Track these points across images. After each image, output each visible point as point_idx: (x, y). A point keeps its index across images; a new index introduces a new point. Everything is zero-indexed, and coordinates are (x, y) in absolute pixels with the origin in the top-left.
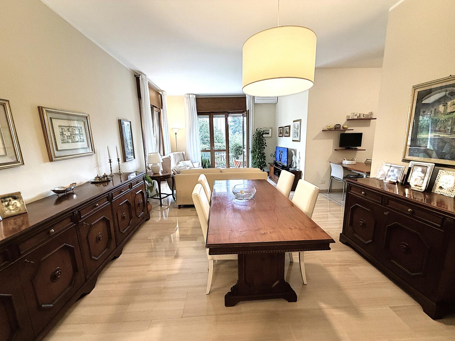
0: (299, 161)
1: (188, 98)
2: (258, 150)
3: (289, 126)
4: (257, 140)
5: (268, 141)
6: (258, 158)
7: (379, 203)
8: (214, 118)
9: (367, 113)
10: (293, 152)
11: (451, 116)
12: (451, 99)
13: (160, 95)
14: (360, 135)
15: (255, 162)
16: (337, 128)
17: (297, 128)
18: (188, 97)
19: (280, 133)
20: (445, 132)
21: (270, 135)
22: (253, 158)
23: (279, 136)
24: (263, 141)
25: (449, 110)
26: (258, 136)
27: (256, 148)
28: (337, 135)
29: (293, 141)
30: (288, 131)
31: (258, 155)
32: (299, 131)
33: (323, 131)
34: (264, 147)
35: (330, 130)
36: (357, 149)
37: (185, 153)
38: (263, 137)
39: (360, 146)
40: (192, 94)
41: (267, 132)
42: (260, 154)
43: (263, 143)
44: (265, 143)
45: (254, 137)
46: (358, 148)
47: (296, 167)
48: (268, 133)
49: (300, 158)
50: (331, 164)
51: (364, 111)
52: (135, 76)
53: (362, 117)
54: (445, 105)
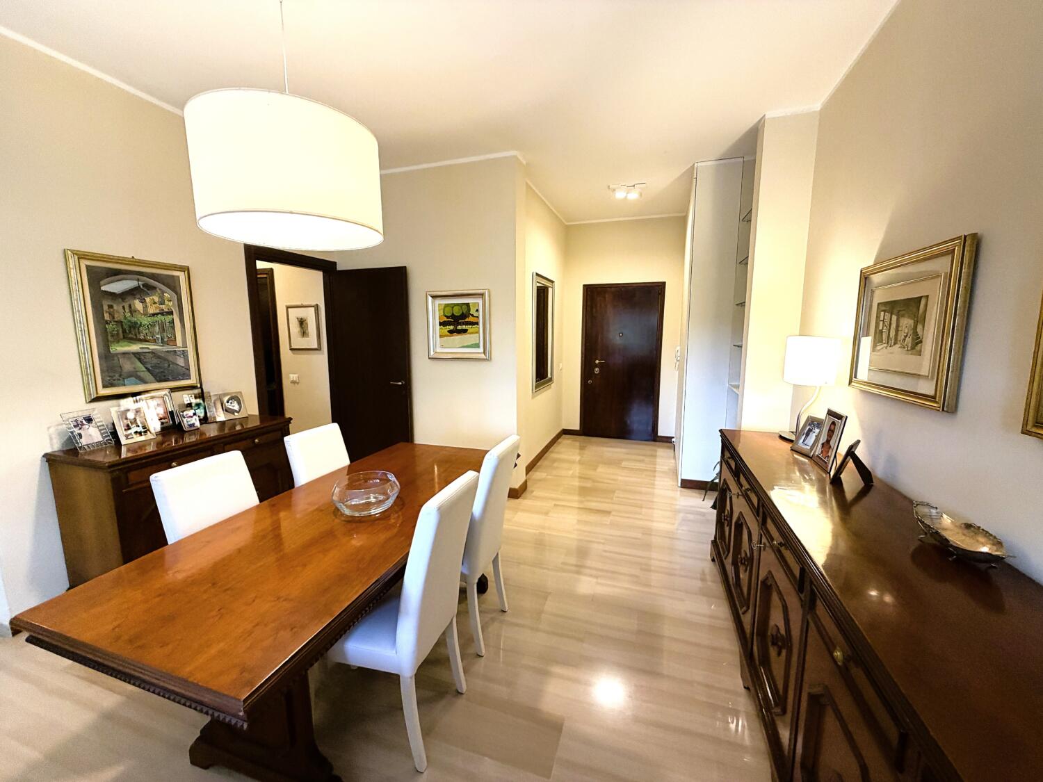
11: (155, 319)
12: (148, 295)
25: (152, 310)
54: (143, 301)
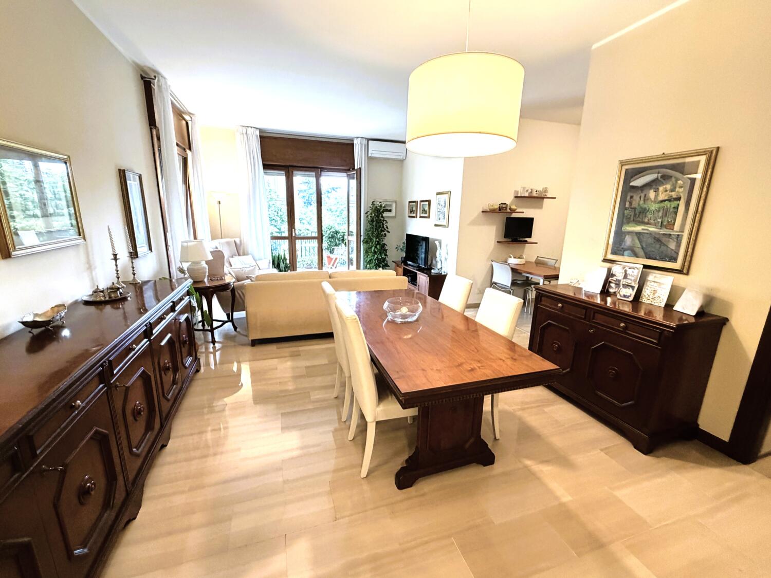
0: (446, 259)
1: (245, 135)
2: (376, 239)
3: (429, 202)
4: (372, 221)
5: (391, 225)
6: (375, 252)
7: (581, 318)
8: (294, 178)
9: (540, 188)
10: (437, 243)
12: (663, 184)
13: (184, 122)
14: (530, 221)
15: (370, 260)
16: (502, 209)
17: (444, 205)
18: (244, 132)
19: (412, 211)
20: (655, 225)
21: (392, 214)
22: (366, 252)
23: (410, 217)
24: (383, 224)
25: (662, 197)
26: (375, 215)
27: (373, 236)
28: (500, 220)
29: (436, 225)
30: (426, 208)
31: (376, 247)
32: (446, 210)
33: (483, 212)
34: (385, 234)
35: (493, 211)
36: (526, 241)
37: (241, 241)
38: (382, 217)
39: (530, 236)
40: (251, 127)
41: (389, 209)
42: (378, 246)
43: (383, 227)
44: (387, 228)
45: (367, 217)
46: (528, 240)
47: (441, 268)
48: (390, 211)
49: (447, 254)
50: (494, 264)
51: (537, 186)
52: (142, 77)
53: (534, 194)
54: (656, 191)
